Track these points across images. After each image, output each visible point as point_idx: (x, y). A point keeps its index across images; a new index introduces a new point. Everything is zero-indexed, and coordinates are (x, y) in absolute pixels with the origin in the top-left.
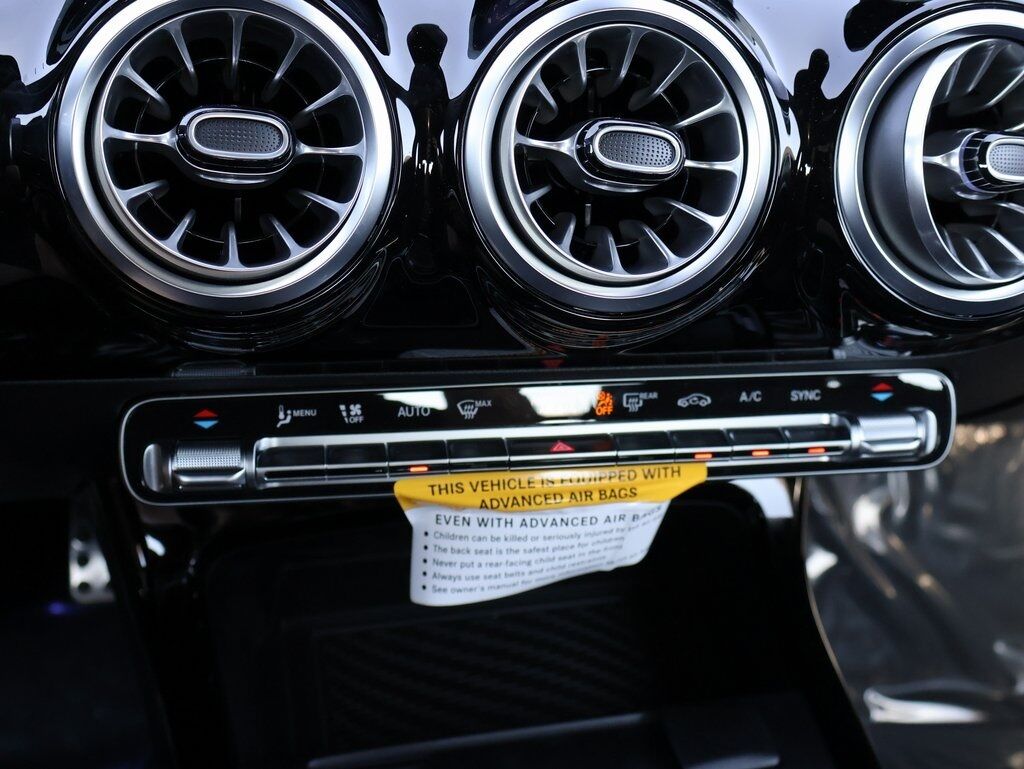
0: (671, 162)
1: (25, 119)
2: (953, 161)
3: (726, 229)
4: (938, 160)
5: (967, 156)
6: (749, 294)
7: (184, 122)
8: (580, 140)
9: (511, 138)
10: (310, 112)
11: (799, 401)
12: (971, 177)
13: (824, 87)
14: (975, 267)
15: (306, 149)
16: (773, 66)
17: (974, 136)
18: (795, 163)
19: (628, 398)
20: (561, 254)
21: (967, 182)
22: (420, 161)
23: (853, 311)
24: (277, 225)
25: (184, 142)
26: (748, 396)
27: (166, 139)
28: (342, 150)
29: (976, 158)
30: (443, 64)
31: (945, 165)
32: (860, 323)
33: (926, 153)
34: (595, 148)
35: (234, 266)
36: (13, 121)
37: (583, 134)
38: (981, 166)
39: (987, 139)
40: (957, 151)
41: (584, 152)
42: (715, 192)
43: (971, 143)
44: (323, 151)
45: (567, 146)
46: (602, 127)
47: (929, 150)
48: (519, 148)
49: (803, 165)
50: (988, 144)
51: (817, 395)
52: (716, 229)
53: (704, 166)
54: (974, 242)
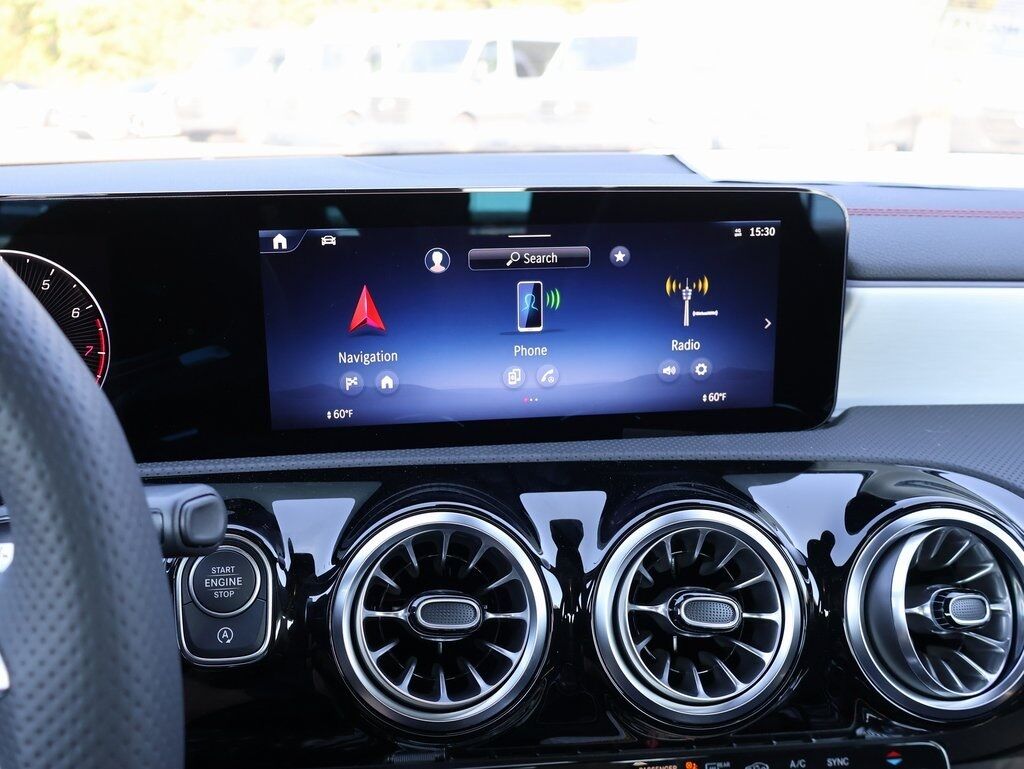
0: (733, 619)
1: (315, 599)
2: (926, 610)
3: (776, 660)
4: (916, 610)
5: (935, 608)
6: (795, 700)
7: (415, 605)
8: (672, 605)
9: (624, 607)
10: (491, 590)
11: (833, 766)
12: (939, 622)
13: (833, 555)
14: (952, 686)
15: (490, 616)
16: (791, 542)
17: (940, 593)
18: (817, 608)
19: (709, 767)
20: (663, 685)
21: (937, 625)
22: (566, 613)
23: (864, 709)
24: (469, 666)
25: (413, 617)
26: (796, 763)
27: (402, 614)
28: (514, 615)
29: (942, 610)
30: (581, 549)
31: (921, 613)
32: (868, 715)
33: (907, 607)
34: (682, 612)
35: (444, 701)
36: (308, 600)
37: (673, 602)
38: (947, 615)
39: (948, 597)
40: (929, 603)
41: (673, 614)
42: (764, 634)
43: (938, 598)
44: (502, 616)
45: (662, 609)
46: (685, 598)
47: (909, 604)
48: (631, 613)
49: (822, 610)
50: (950, 599)
51: (846, 761)
52: (767, 662)
53: (755, 616)
54: (946, 662)
